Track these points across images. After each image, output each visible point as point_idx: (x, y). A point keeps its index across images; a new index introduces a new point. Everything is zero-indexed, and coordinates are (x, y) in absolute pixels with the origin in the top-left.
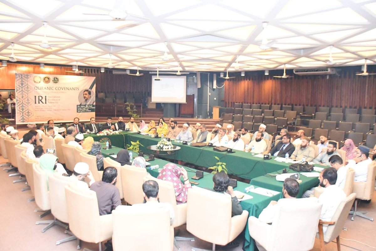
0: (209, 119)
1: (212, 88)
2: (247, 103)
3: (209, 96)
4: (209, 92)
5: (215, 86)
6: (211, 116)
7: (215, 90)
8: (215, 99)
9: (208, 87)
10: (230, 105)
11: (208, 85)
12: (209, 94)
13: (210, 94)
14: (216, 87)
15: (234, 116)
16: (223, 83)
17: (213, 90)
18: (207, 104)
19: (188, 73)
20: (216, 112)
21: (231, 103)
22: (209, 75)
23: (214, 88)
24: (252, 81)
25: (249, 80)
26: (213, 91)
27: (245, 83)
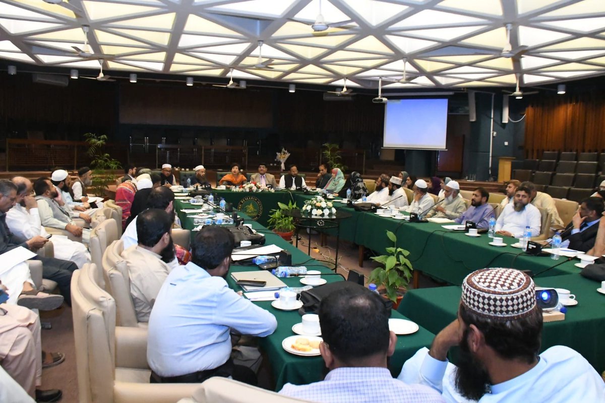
0: (491, 182)
1: (499, 123)
2: (571, 151)
3: (493, 137)
4: (493, 131)
5: (506, 119)
6: (495, 174)
7: (507, 127)
8: (506, 144)
9: (492, 120)
10: (535, 154)
11: (492, 117)
12: (492, 133)
13: (495, 133)
14: (509, 120)
15: (533, 174)
16: (522, 113)
17: (501, 126)
18: (489, 152)
19: (451, 93)
20: (505, 168)
21: (538, 150)
22: (495, 96)
23: (504, 122)
24: (582, 103)
25: (577, 102)
26: (501, 129)
27: (567, 109)
